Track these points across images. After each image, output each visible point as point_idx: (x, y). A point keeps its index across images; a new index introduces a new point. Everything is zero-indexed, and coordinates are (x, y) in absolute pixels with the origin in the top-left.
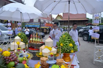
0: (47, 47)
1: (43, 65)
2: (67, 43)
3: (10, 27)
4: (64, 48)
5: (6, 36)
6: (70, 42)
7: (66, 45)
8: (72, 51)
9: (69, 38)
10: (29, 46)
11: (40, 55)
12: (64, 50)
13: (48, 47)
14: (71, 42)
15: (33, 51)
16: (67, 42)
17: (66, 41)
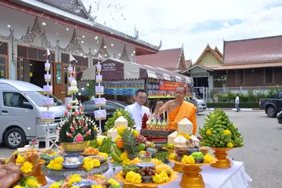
0: (182, 134)
1: (181, 151)
2: (219, 129)
4: (214, 139)
6: (225, 127)
7: (218, 132)
8: (231, 145)
9: (222, 120)
11: (170, 148)
12: (214, 142)
14: (227, 127)
16: (218, 127)
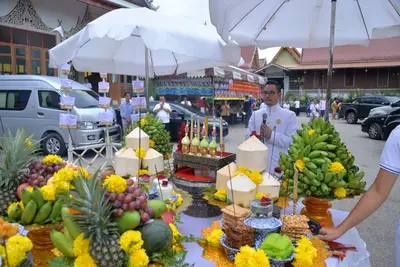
0: (245, 171)
1: (234, 232)
2: (322, 161)
3: (108, 95)
4: (310, 179)
5: (90, 129)
6: (333, 155)
7: (319, 166)
8: (342, 192)
9: (328, 141)
10: (176, 166)
11: (218, 200)
12: (309, 186)
13: (247, 172)
14: (337, 156)
15: (192, 185)
16: (320, 156)
17: (316, 152)
